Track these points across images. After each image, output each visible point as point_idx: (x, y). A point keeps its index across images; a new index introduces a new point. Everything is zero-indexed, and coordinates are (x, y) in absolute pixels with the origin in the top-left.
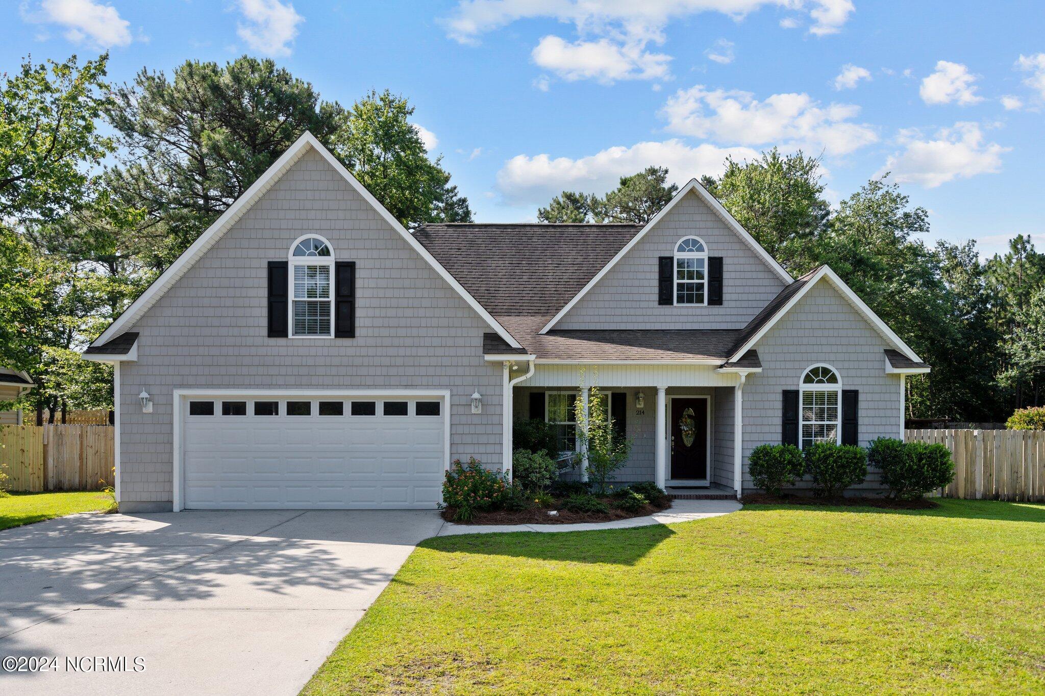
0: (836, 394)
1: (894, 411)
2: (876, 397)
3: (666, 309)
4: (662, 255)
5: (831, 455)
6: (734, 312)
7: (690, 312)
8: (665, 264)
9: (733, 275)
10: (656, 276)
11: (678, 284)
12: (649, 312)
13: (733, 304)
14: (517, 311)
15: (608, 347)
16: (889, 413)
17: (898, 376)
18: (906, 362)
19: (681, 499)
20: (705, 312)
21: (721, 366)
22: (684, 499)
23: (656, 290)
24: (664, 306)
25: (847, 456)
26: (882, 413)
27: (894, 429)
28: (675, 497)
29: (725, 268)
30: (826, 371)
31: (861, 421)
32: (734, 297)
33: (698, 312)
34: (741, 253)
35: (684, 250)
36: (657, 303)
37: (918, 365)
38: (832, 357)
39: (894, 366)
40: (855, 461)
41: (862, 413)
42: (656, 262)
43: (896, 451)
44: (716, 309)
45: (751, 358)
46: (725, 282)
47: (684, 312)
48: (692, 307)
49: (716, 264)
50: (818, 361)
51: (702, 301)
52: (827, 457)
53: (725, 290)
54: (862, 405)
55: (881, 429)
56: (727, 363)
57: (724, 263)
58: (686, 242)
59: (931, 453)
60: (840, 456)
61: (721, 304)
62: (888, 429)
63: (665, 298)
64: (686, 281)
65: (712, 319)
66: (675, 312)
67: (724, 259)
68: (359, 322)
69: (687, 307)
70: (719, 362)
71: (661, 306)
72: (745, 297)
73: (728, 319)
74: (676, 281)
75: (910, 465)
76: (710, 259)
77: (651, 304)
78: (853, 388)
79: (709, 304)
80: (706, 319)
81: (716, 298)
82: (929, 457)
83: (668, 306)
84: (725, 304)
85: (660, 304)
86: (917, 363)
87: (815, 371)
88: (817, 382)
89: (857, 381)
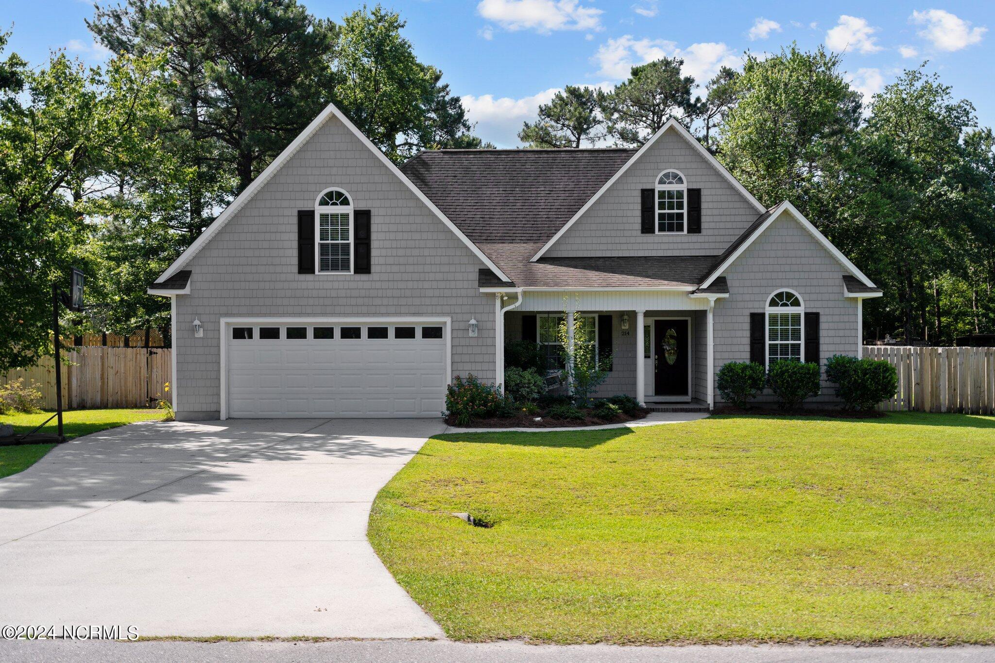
0: (799, 316)
1: (853, 331)
2: (836, 318)
3: (648, 237)
4: (644, 188)
5: (787, 371)
6: (711, 239)
7: (671, 239)
8: (647, 195)
9: (711, 205)
10: (639, 207)
11: (660, 214)
12: (632, 240)
13: (710, 232)
14: (510, 238)
15: (593, 275)
16: (847, 333)
17: (856, 299)
18: (861, 287)
19: (659, 412)
20: (685, 239)
21: (693, 292)
22: (662, 411)
23: (639, 220)
24: (647, 235)
25: (801, 371)
26: (841, 333)
27: (853, 348)
28: (653, 410)
29: (703, 199)
30: (789, 296)
31: (822, 340)
32: (712, 225)
33: (679, 239)
34: (718, 185)
35: (664, 183)
36: (640, 231)
37: (871, 290)
38: (795, 283)
39: (850, 291)
40: (808, 376)
41: (823, 333)
42: (639, 194)
43: (846, 367)
44: (694, 237)
45: (720, 285)
46: (703, 212)
47: (665, 239)
48: (672, 236)
49: (695, 195)
50: (782, 286)
51: (682, 230)
52: (783, 373)
53: (703, 219)
54: (823, 326)
55: (841, 347)
56: (698, 289)
57: (702, 194)
58: (667, 175)
59: (876, 369)
60: (794, 372)
61: (700, 232)
62: (847, 347)
63: (647, 227)
64: (666, 211)
65: (691, 246)
66: (656, 239)
67: (702, 190)
68: (374, 261)
69: (667, 236)
70: (690, 288)
71: (644, 235)
72: (722, 225)
73: (707, 246)
74: (657, 211)
75: (855, 379)
76: (689, 190)
77: (634, 233)
78: (814, 311)
79: (689, 232)
80: (686, 246)
81: (695, 227)
82: (874, 372)
83: (651, 235)
84: (704, 232)
85: (643, 232)
86: (870, 288)
87: (780, 296)
88: (782, 305)
89: (818, 304)
